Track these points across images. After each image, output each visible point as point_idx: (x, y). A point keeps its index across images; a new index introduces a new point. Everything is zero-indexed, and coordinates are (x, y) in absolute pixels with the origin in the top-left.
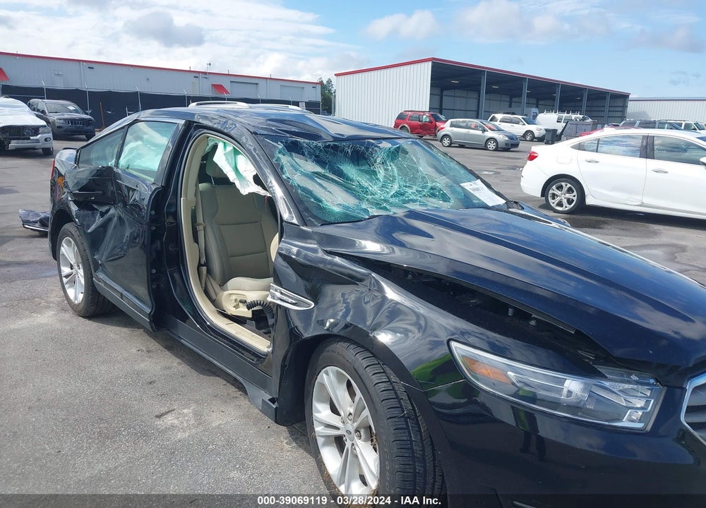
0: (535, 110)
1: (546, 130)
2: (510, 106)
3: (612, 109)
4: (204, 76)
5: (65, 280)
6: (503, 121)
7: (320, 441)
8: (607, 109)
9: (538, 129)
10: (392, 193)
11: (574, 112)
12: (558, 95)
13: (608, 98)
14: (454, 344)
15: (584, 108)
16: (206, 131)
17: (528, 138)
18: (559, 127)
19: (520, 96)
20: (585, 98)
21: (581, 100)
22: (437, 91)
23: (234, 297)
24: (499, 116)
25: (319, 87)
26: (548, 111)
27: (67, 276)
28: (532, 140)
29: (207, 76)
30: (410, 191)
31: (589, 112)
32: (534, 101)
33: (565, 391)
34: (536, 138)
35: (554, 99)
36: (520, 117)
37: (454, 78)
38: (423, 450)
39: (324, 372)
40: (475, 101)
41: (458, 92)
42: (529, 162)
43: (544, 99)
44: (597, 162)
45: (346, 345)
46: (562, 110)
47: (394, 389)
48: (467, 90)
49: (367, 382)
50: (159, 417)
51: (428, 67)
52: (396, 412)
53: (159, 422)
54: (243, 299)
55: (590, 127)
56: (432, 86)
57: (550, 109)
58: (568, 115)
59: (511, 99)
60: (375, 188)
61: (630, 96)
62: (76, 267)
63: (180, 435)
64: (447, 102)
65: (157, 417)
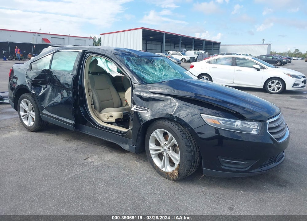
0: (185, 50)
1: (190, 57)
2: (174, 48)
3: (214, 49)
4: (38, 34)
5: (22, 118)
6: (172, 54)
7: (153, 156)
8: (212, 49)
9: (187, 58)
10: (163, 75)
11: (200, 50)
12: (193, 43)
13: (213, 44)
14: (202, 115)
15: (204, 48)
16: (91, 54)
17: (183, 61)
18: (196, 56)
19: (179, 44)
20: (204, 44)
21: (203, 45)
22: (145, 42)
23: (107, 115)
24: (171, 52)
25: (92, 40)
26: (190, 50)
27: (23, 116)
28: (185, 62)
29: (40, 35)
30: (169, 74)
31: (206, 50)
32: (184, 46)
33: (236, 125)
34: (186, 61)
35: (192, 45)
36: (180, 52)
37: (151, 36)
38: (194, 148)
39: (155, 132)
40: (160, 46)
41: (153, 42)
42: (190, 69)
43: (188, 45)
44: (216, 68)
45: (164, 121)
46: (195, 49)
47: (183, 131)
48: (157, 41)
49: (174, 130)
50: (86, 159)
51: (141, 31)
52: (185, 137)
53: (86, 161)
54: (111, 115)
55: (207, 56)
56: (143, 39)
57: (191, 49)
58: (198, 51)
59: (175, 45)
60: (157, 73)
61: (221, 44)
62: (29, 112)
63: (97, 164)
64: (149, 46)
65: (85, 159)
